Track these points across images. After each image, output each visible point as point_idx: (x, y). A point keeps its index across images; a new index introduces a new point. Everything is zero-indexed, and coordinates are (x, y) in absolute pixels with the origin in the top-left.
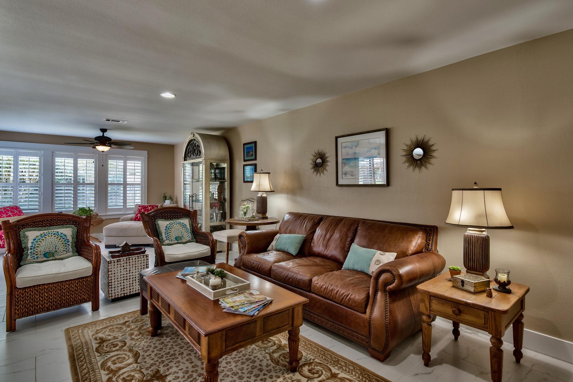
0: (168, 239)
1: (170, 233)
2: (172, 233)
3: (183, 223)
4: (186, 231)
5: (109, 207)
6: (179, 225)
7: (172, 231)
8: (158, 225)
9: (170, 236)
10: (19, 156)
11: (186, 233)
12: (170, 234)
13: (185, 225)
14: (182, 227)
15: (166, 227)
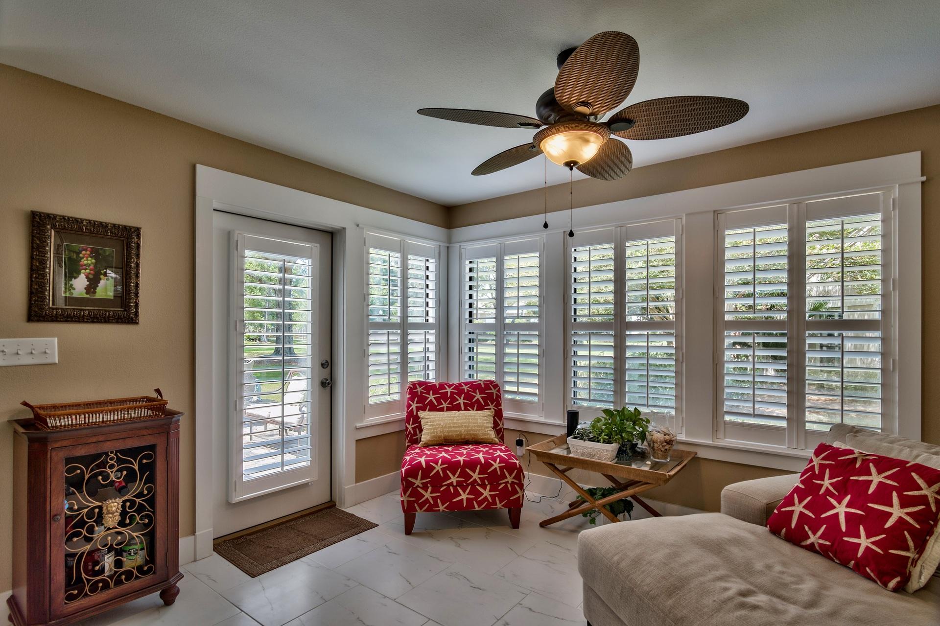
5: (727, 418)
10: (505, 255)
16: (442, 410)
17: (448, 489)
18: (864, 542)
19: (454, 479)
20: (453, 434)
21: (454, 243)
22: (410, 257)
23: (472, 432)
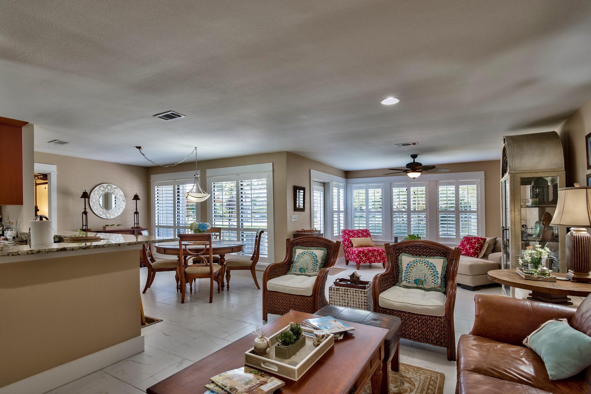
0: (406, 279)
1: (410, 272)
2: (412, 273)
3: (431, 264)
4: (431, 274)
5: (440, 237)
6: (425, 265)
7: (413, 271)
8: (401, 260)
9: (409, 277)
10: (368, 189)
11: (432, 277)
12: (409, 274)
13: (434, 266)
14: (428, 268)
15: (408, 264)
16: (356, 237)
17: (369, 257)
18: (472, 251)
19: (370, 254)
20: (363, 244)
21: (349, 184)
22: (334, 188)
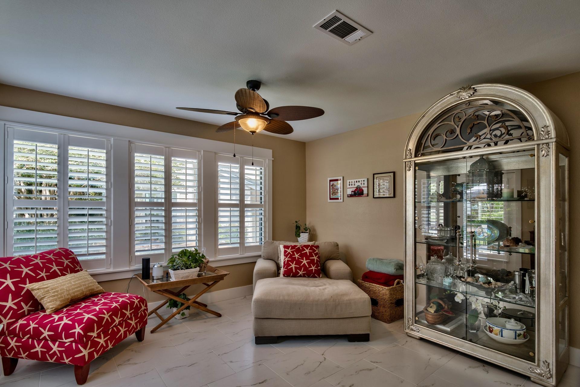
5: (220, 247)
17: (113, 330)
19: (117, 321)
20: (78, 293)
23: (90, 288)
